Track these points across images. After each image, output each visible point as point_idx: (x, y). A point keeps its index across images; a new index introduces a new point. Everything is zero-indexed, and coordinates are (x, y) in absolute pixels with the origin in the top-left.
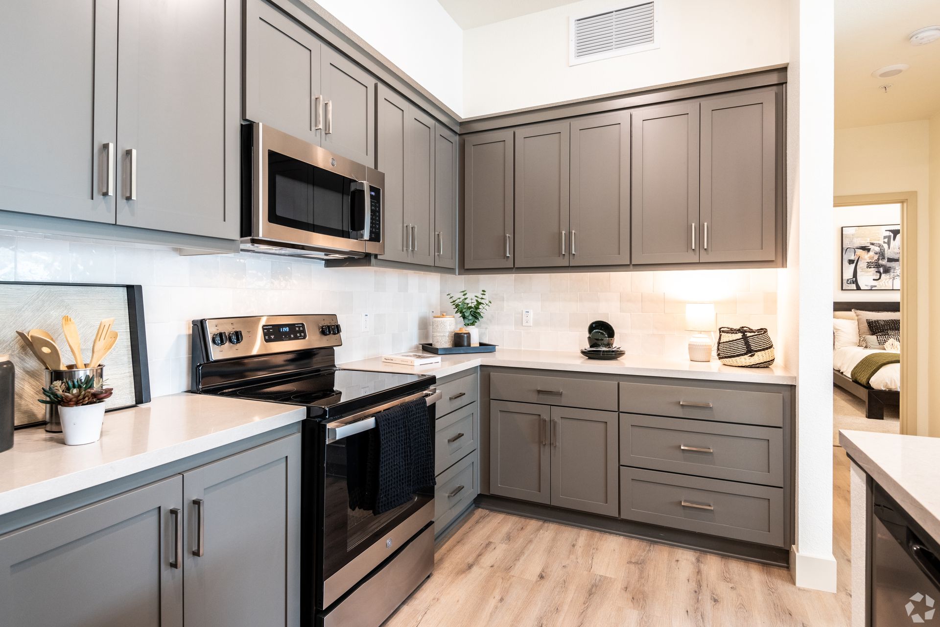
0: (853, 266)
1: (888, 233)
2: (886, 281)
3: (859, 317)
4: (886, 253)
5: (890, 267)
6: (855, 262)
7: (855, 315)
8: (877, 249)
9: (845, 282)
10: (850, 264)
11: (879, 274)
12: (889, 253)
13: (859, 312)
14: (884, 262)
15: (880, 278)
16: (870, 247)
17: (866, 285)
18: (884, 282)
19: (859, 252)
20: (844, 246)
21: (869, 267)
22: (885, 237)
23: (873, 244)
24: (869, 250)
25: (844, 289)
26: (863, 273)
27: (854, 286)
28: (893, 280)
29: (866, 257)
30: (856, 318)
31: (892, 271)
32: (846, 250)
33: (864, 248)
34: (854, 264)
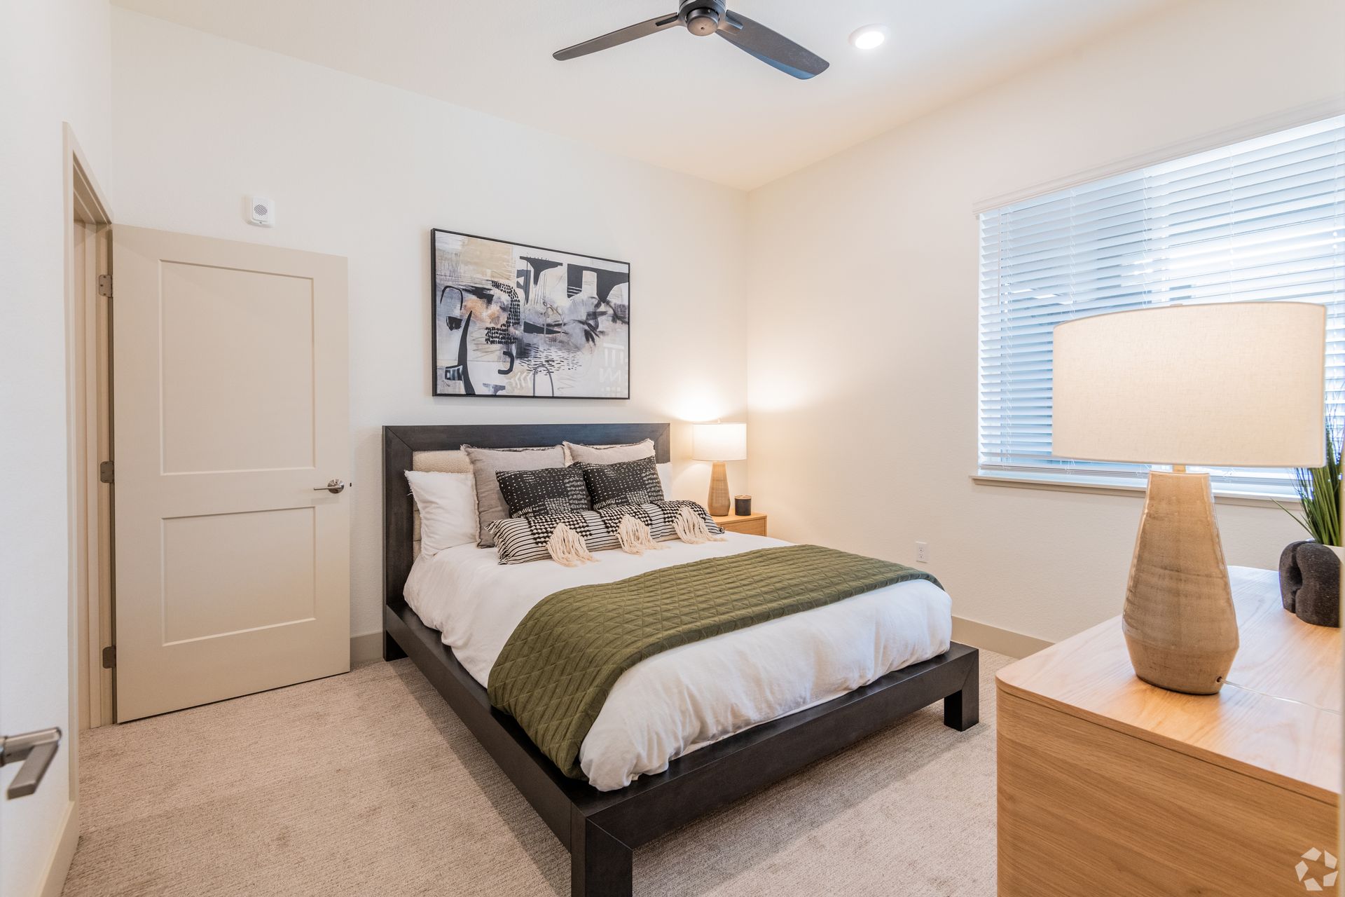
0: (458, 334)
1: (524, 265)
2: (521, 378)
3: (479, 465)
4: (521, 310)
5: (529, 345)
6: (463, 324)
7: (467, 459)
8: (505, 298)
9: (441, 373)
10: (451, 328)
11: (509, 359)
12: (528, 312)
13: (478, 452)
14: (517, 332)
15: (510, 370)
16: (492, 292)
17: (484, 384)
18: (519, 379)
19: (471, 300)
20: (438, 281)
21: (490, 340)
22: (520, 273)
23: (497, 285)
24: (489, 299)
25: (438, 392)
26: (479, 354)
27: (460, 387)
28: (534, 374)
29: (487, 315)
30: (471, 467)
31: (533, 353)
32: (443, 291)
33: (480, 293)
34: (461, 330)
